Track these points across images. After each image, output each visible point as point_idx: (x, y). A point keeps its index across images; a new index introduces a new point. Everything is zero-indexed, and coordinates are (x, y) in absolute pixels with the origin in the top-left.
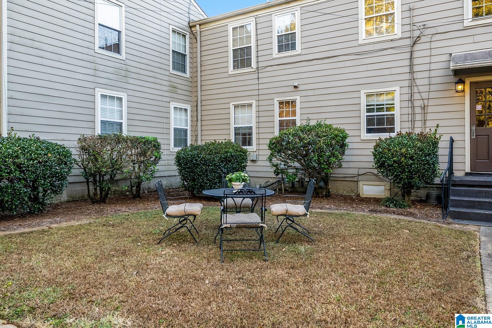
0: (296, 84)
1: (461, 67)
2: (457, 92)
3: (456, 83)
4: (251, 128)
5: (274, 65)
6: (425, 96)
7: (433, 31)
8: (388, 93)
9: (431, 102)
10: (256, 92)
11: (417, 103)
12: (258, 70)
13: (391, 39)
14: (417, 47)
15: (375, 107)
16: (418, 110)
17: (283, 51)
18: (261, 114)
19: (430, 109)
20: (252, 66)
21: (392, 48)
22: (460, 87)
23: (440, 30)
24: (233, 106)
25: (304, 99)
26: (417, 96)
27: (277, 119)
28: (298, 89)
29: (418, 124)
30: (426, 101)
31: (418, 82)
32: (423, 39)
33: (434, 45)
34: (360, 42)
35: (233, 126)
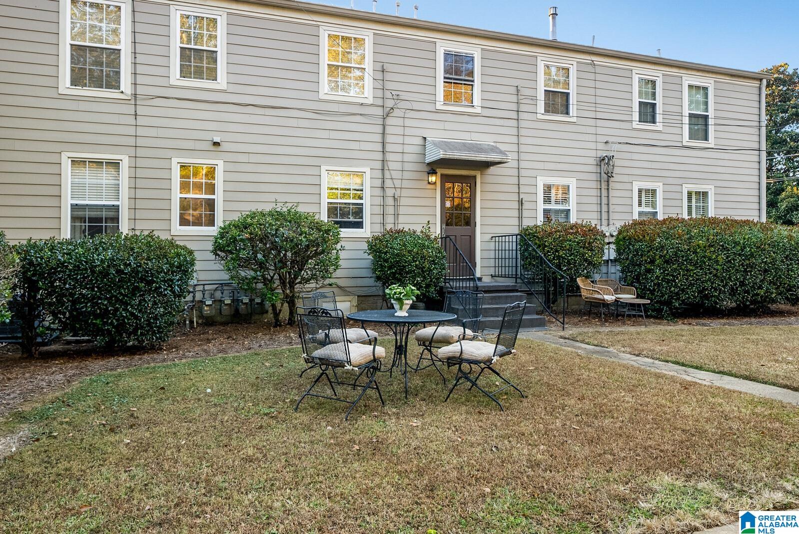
0: (217, 139)
1: (451, 156)
2: (429, 183)
3: (429, 173)
4: (116, 208)
5: (172, 98)
6: (398, 183)
7: (408, 105)
8: (356, 174)
9: (405, 193)
10: (132, 141)
11: (390, 192)
12: (135, 100)
13: (361, 102)
14: (389, 121)
15: (339, 192)
16: (390, 201)
17: (191, 78)
18: (140, 183)
19: (403, 201)
20: (122, 88)
21: (361, 115)
22: (433, 179)
23: (416, 106)
24: (70, 160)
25: (231, 167)
26: (388, 183)
27: (177, 195)
28: (220, 148)
29: (390, 219)
30: (398, 190)
31: (392, 165)
32: (396, 112)
33: (408, 123)
34: (322, 96)
35: (68, 201)
